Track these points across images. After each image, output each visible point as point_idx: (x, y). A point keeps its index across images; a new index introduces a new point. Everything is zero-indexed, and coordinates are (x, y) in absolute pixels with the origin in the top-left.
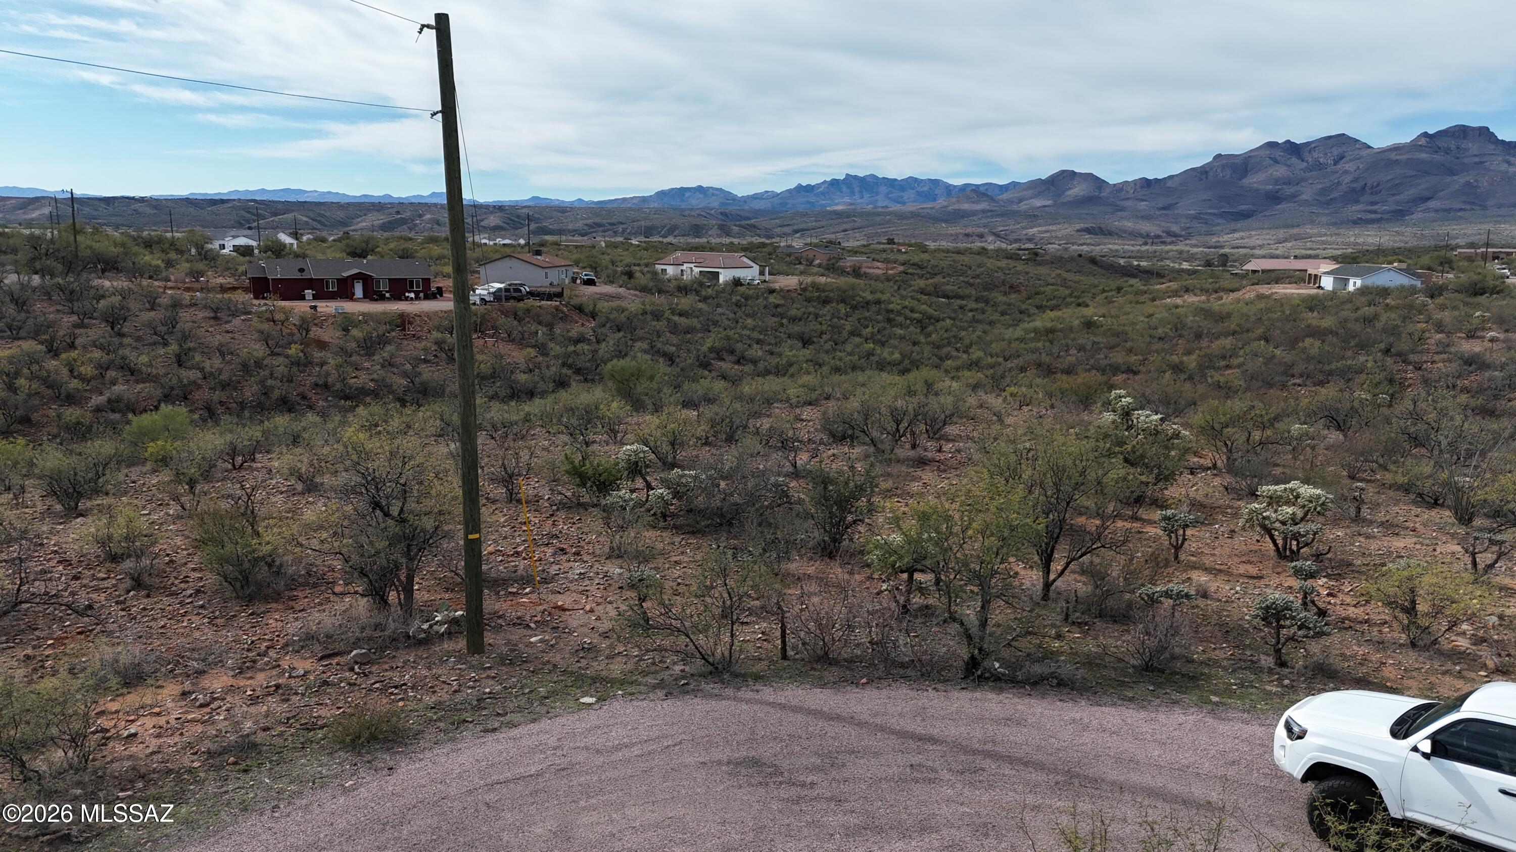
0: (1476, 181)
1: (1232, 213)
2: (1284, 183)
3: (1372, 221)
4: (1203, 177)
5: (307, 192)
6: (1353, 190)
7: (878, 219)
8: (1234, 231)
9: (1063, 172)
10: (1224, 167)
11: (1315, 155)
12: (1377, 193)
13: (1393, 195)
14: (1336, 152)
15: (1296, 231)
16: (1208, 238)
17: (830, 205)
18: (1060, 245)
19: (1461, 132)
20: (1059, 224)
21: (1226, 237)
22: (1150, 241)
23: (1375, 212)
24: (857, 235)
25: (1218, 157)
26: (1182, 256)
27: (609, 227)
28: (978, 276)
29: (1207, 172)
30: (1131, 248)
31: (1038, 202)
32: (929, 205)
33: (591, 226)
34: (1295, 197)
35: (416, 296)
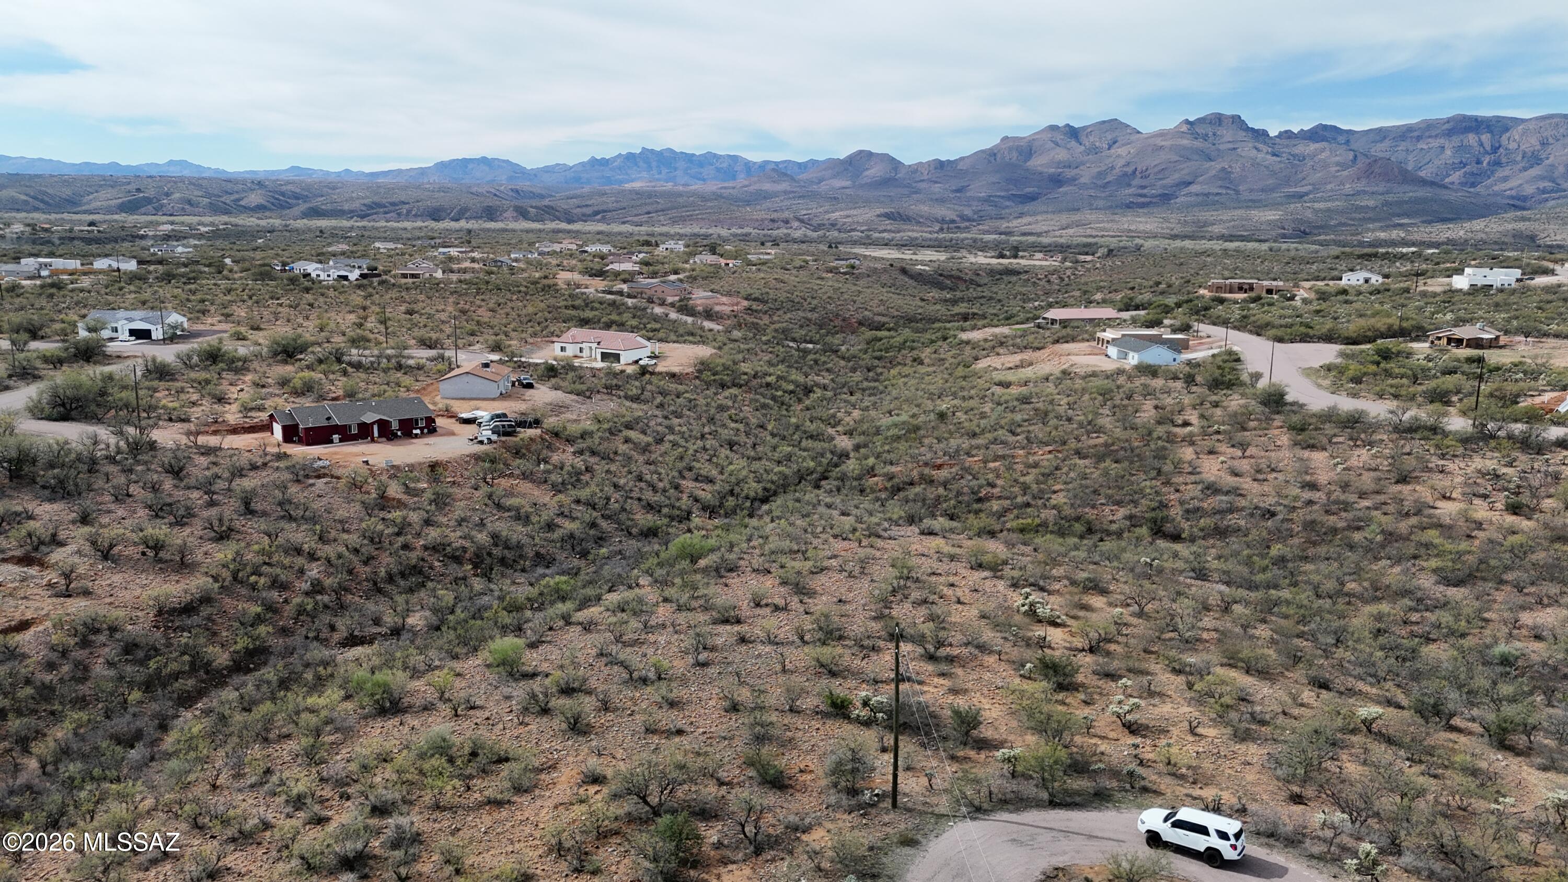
0: (1230, 166)
1: (1020, 196)
2: (1065, 167)
3: (1143, 205)
4: (992, 159)
6: (1125, 174)
7: (680, 200)
8: (1021, 215)
9: (861, 152)
10: (1010, 149)
11: (1091, 139)
12: (1146, 177)
13: (1161, 179)
14: (1109, 136)
15: (1076, 217)
16: (998, 223)
17: (628, 181)
18: (862, 232)
19: (1218, 120)
20: (859, 208)
21: (1015, 223)
22: (945, 226)
23: (1144, 196)
24: (662, 218)
25: (1005, 139)
26: (977, 246)
27: (391, 208)
29: (995, 155)
30: (930, 236)
31: (838, 183)
32: (731, 184)
33: (370, 207)
34: (1075, 180)
35: (422, 432)
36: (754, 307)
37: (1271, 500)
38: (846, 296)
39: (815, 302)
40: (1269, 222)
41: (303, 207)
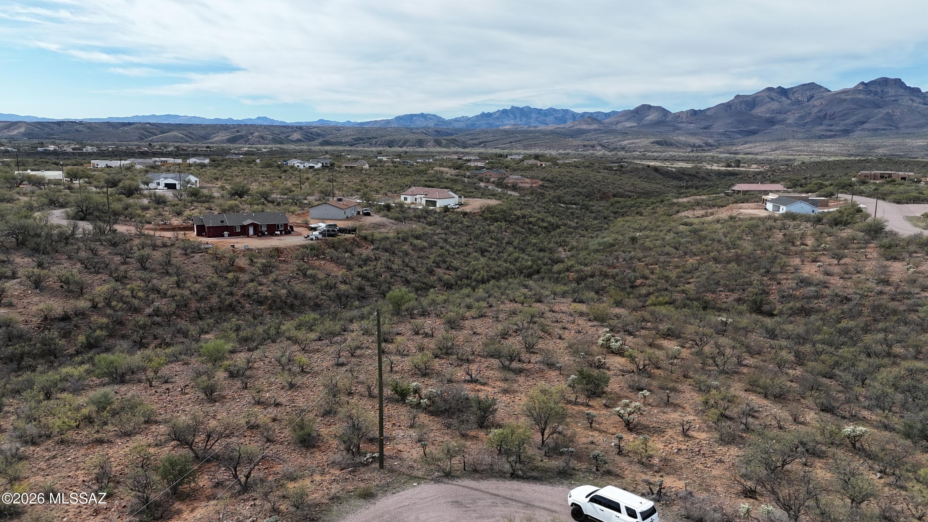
0: (893, 112)
1: (746, 131)
2: (777, 113)
3: (830, 137)
4: (728, 109)
5: (180, 116)
6: (819, 117)
8: (746, 143)
9: (644, 105)
10: (741, 103)
11: (796, 95)
12: (833, 119)
13: (844, 120)
14: (808, 93)
15: (782, 143)
16: (730, 148)
17: (502, 126)
18: (641, 152)
19: (884, 82)
20: (640, 138)
21: (741, 147)
22: (695, 149)
23: (831, 131)
24: (518, 145)
25: (737, 97)
26: (713, 160)
27: (367, 140)
28: (584, 187)
29: (730, 106)
30: (684, 154)
31: (628, 124)
32: (562, 126)
33: (356, 140)
34: (784, 121)
35: (281, 233)
36: (546, 185)
37: (851, 291)
38: (609, 181)
39: (587, 183)
40: (919, 147)
41: (321, 140)
